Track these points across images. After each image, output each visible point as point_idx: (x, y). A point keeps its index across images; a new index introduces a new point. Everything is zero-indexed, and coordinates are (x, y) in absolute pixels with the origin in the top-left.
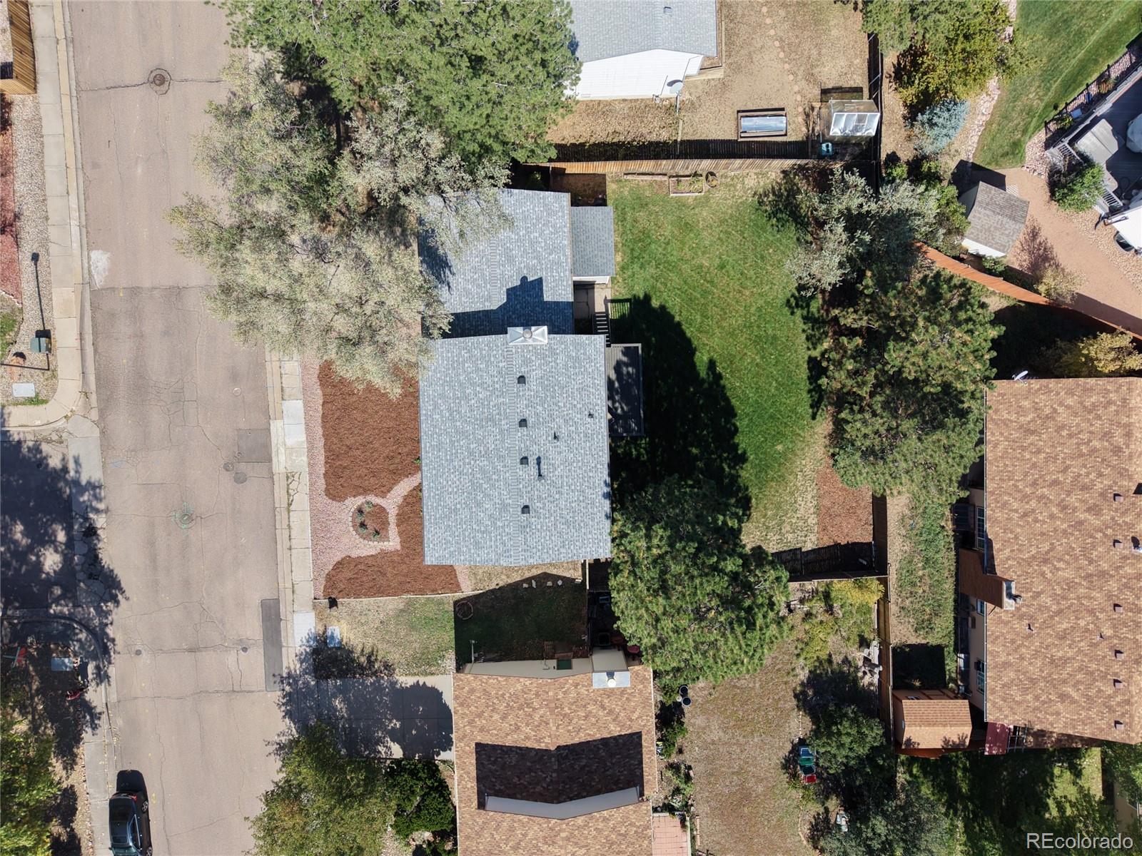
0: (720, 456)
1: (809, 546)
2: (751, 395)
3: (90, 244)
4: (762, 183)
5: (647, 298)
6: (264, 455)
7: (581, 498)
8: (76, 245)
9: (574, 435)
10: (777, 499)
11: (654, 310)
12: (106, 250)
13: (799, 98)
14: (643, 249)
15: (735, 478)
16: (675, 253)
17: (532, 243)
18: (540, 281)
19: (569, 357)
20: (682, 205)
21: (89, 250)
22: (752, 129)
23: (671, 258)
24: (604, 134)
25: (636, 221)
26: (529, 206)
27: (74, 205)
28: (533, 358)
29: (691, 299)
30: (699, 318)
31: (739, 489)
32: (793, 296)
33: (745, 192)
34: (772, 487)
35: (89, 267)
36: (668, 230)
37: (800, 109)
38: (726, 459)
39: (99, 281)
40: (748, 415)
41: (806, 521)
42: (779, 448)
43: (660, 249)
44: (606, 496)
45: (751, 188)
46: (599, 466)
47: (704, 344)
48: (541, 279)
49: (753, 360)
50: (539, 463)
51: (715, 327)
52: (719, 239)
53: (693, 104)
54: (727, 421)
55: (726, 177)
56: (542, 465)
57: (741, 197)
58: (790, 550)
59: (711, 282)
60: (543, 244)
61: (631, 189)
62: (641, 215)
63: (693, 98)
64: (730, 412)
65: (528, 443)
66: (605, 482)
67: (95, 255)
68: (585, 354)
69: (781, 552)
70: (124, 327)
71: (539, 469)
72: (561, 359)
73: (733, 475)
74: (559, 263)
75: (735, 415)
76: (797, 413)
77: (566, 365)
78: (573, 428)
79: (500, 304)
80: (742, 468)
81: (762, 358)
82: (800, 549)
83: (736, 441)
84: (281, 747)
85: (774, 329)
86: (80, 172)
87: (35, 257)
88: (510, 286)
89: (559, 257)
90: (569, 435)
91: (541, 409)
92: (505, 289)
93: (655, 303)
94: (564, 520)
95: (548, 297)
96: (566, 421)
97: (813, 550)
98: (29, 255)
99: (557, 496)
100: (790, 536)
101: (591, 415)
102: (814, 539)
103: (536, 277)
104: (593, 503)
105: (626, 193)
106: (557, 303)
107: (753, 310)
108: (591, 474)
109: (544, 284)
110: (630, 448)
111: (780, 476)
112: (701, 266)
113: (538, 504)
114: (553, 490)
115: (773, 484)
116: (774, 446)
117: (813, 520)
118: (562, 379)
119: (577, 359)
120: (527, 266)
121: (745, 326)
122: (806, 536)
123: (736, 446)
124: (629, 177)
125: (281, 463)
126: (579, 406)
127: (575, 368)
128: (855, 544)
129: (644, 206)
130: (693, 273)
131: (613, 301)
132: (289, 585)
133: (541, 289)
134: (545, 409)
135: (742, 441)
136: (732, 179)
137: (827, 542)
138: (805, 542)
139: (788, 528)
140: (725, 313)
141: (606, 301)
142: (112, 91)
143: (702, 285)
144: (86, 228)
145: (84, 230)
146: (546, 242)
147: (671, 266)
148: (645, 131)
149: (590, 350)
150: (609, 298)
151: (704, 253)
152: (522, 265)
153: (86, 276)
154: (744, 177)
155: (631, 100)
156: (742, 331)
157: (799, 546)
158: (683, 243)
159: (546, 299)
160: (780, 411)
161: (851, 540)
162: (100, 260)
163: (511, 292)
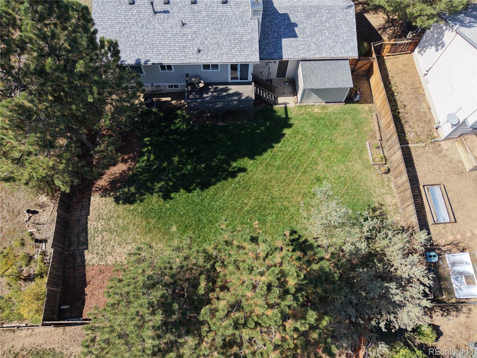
0: (170, 180)
1: (88, 256)
2: (218, 203)
4: (389, 208)
5: (290, 126)
7: (137, 43)
9: (184, 38)
10: (131, 227)
11: (281, 130)
13: (468, 235)
14: (325, 126)
15: (151, 191)
16: (325, 146)
17: (321, 31)
18: (295, 36)
19: (242, 36)
20: (362, 151)
22: (433, 195)
23: (320, 143)
24: (402, 99)
25: (344, 120)
26: (346, 29)
28: (240, 10)
29: (291, 157)
30: (277, 163)
31: (142, 194)
32: (300, 236)
33: (379, 195)
34: (142, 222)
36: (341, 141)
37: (459, 237)
38: (167, 184)
40: (202, 201)
41: (110, 254)
42: (174, 229)
43: (326, 136)
44: (138, 62)
45: (384, 200)
46: (161, 56)
47: (257, 167)
48: (297, 37)
49: (246, 204)
50: (165, 12)
51: (271, 175)
52: (340, 177)
53: (440, 152)
54: (198, 184)
55: (389, 181)
56: (164, 14)
57: (375, 192)
58: (87, 240)
59: (305, 172)
60: (321, 39)
61: (367, 119)
62: (349, 124)
63: (444, 152)
64: (204, 186)
65: (180, 5)
66: (149, 61)
68: (245, 47)
69: (87, 232)
71: (160, 12)
72: (240, 30)
73: (153, 189)
74: (309, 50)
75: (202, 189)
76: (202, 243)
77: (236, 34)
78: (189, 37)
79: (278, 9)
80: (159, 196)
81: (248, 212)
82: (87, 249)
83: (182, 190)
85: (272, 221)
88: (291, 16)
89: (313, 50)
90: (184, 35)
91: (204, 14)
92: (288, 12)
93: (286, 131)
94: (122, 29)
95: (285, 42)
96: (195, 32)
97: (84, 261)
99: (140, 25)
100: (99, 239)
101: (199, 51)
102: (94, 261)
103: (298, 34)
104: (133, 51)
105: (363, 116)
106: (281, 48)
107: (286, 203)
108: (155, 50)
109: (294, 39)
110: (179, 118)
111: (150, 229)
112: (316, 164)
113: (135, 11)
114: (145, 22)
115: (144, 223)
116: (176, 223)
117: (110, 260)
118: (226, 31)
119: (241, 41)
120: (304, 28)
121: (272, 198)
122: (97, 254)
123: (177, 190)
124: (375, 117)
126: (206, 42)
127: (234, 39)
128: (84, 301)
129: (356, 126)
130: (311, 159)
131: (286, 108)
133: (290, 37)
134: (204, 17)
135: (181, 196)
136: (388, 186)
137: (90, 273)
138: (92, 253)
139: (106, 238)
140: (282, 182)
141: (286, 104)
143: (303, 165)
146: (322, 41)
147: (314, 144)
148: (411, 123)
149: (248, 51)
150: (288, 106)
151: (327, 166)
152: (305, 24)
154: (392, 194)
155: (430, 112)
156: (268, 195)
157: (90, 247)
158: (333, 151)
159: (284, 40)
160: (204, 228)
161: (87, 298)
163: (286, 17)
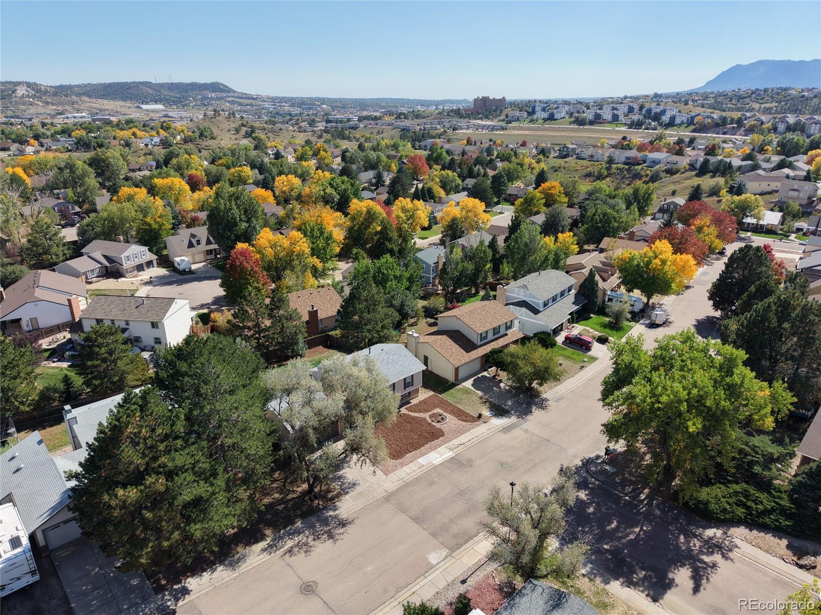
3: (431, 567)
6: (452, 460)
8: (438, 572)
12: (427, 559)
21: (435, 566)
27: (418, 587)
35: (442, 561)
39: (445, 552)
67: (434, 562)
70: (455, 529)
84: (543, 408)
86: (396, 597)
87: (463, 582)
98: (465, 585)
125: (450, 454)
132: (490, 431)
142: (334, 609)
144: (424, 574)
145: (426, 575)
153: (448, 559)
162: (433, 558)
